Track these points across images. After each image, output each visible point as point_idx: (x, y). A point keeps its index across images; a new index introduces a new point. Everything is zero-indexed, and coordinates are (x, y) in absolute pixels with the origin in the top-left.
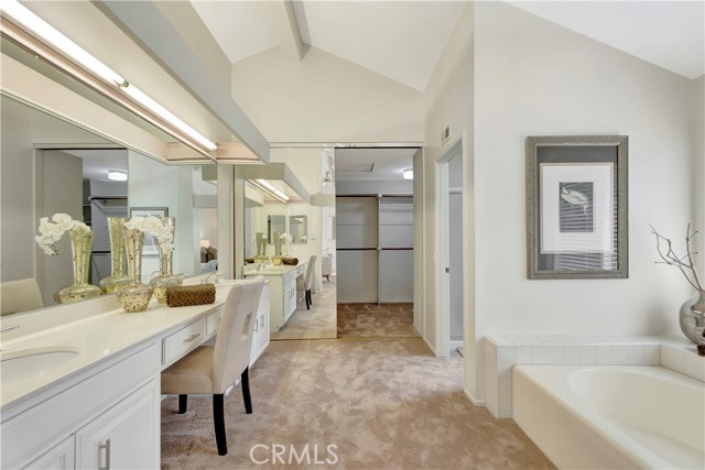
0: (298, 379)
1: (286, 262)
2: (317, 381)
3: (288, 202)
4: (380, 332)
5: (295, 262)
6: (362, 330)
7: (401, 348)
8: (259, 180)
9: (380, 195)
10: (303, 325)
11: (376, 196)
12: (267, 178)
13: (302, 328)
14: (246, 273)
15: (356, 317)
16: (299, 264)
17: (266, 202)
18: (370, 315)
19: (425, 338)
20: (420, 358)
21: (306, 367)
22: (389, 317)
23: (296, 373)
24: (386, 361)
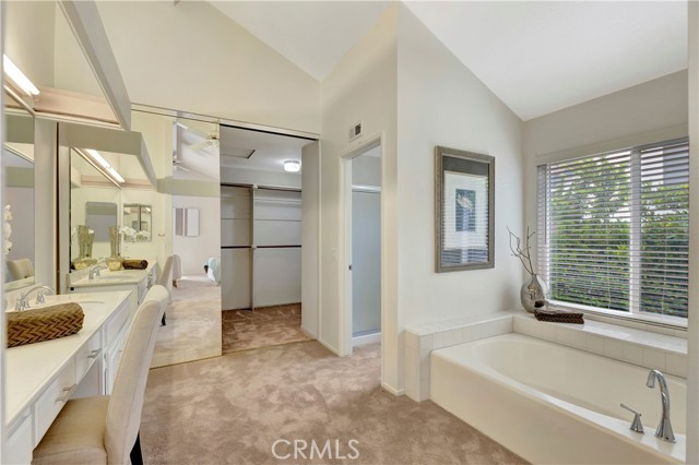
0: (194, 416)
1: (127, 266)
3: (123, 185)
4: (271, 341)
5: (144, 265)
6: (247, 342)
7: (300, 353)
9: (255, 186)
13: (166, 350)
14: (73, 284)
15: (233, 327)
16: (149, 267)
18: (249, 322)
19: (321, 340)
20: (325, 360)
21: (197, 399)
23: (187, 410)
24: (292, 371)
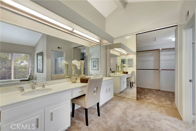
0: (117, 110)
1: (124, 73)
2: (122, 113)
3: (127, 54)
4: (156, 102)
5: (127, 73)
6: (148, 99)
8: (115, 49)
9: (161, 49)
10: (127, 93)
11: (159, 50)
12: (117, 48)
13: (126, 94)
14: (110, 75)
15: (147, 94)
16: (128, 73)
17: (121, 55)
18: (154, 94)
19: (179, 110)
21: (121, 107)
22: (163, 97)
23: (117, 108)
24: (154, 114)
